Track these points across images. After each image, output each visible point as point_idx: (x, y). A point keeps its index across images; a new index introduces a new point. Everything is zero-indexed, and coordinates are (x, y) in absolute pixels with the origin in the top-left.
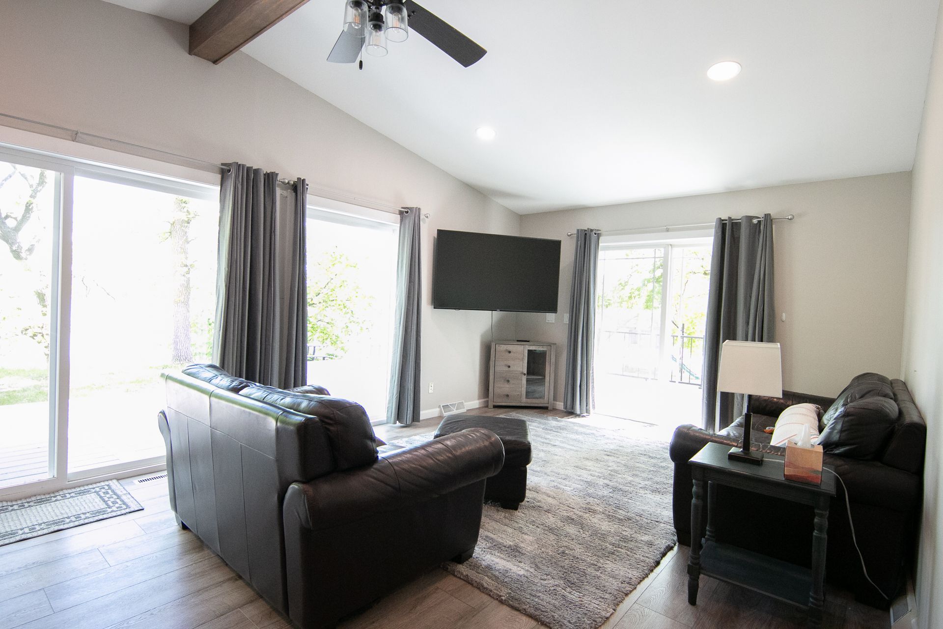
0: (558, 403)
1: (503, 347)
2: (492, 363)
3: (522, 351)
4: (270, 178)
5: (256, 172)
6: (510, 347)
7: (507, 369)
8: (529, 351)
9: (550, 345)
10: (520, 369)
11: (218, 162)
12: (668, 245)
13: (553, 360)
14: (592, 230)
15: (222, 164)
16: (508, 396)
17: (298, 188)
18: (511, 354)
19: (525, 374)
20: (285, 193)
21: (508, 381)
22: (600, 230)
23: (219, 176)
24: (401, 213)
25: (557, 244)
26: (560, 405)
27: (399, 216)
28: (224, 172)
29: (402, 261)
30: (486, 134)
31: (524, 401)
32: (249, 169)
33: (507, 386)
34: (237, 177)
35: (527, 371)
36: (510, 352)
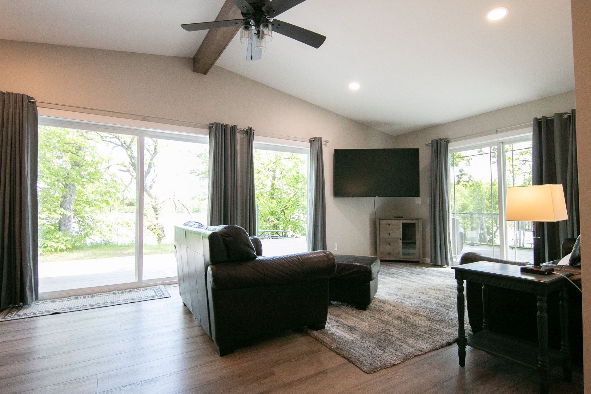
0: (427, 259)
1: (385, 222)
2: (378, 232)
3: (399, 223)
4: (233, 128)
5: (226, 126)
6: (390, 222)
7: (388, 236)
8: (403, 223)
9: (418, 219)
10: (397, 236)
11: (208, 123)
12: (499, 143)
13: (421, 229)
14: (441, 139)
15: (210, 124)
16: (390, 254)
17: (249, 133)
18: (391, 226)
19: (401, 239)
20: (242, 136)
21: (389, 244)
22: (448, 139)
23: (208, 130)
24: (310, 141)
25: (416, 152)
26: (428, 260)
27: (309, 143)
28: (210, 128)
29: (312, 169)
30: (354, 86)
31: (402, 257)
32: (222, 125)
33: (389, 247)
34: (216, 130)
35: (402, 237)
36: (389, 225)
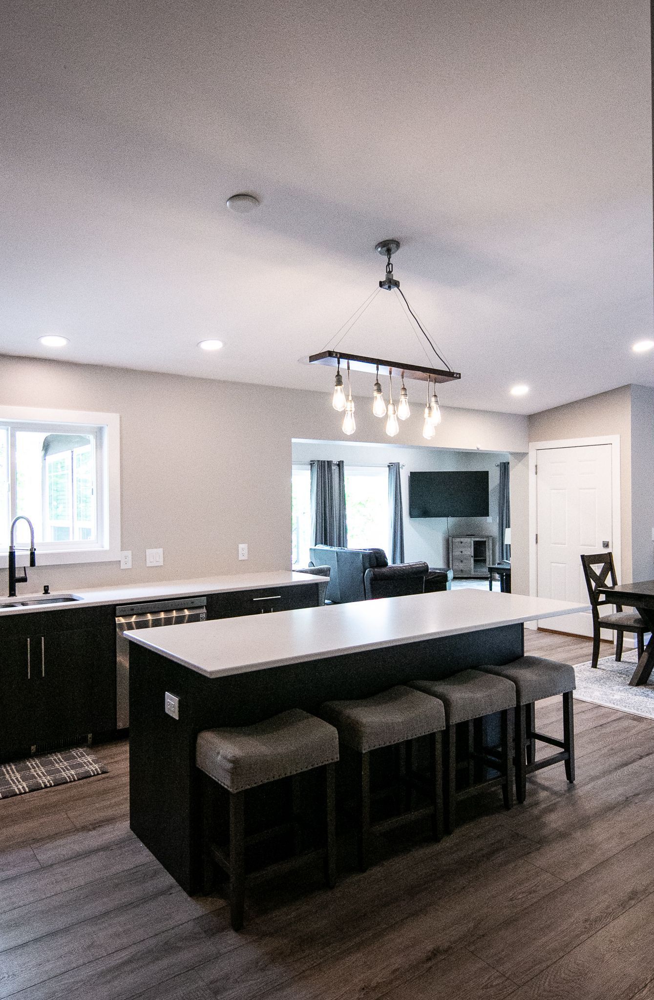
1: (458, 540)
2: (451, 549)
3: (470, 541)
4: (329, 463)
5: (324, 461)
6: (462, 540)
7: (461, 553)
8: (475, 541)
9: (488, 537)
10: (469, 553)
11: (309, 459)
13: (491, 547)
15: (311, 461)
16: (462, 570)
17: (340, 465)
18: (463, 544)
19: (472, 557)
20: (336, 468)
21: (462, 561)
23: (310, 466)
24: (390, 466)
25: (485, 474)
27: (388, 468)
28: (312, 464)
29: (391, 492)
31: (473, 574)
32: (322, 461)
33: (461, 564)
34: (317, 465)
35: (474, 554)
36: (461, 543)
